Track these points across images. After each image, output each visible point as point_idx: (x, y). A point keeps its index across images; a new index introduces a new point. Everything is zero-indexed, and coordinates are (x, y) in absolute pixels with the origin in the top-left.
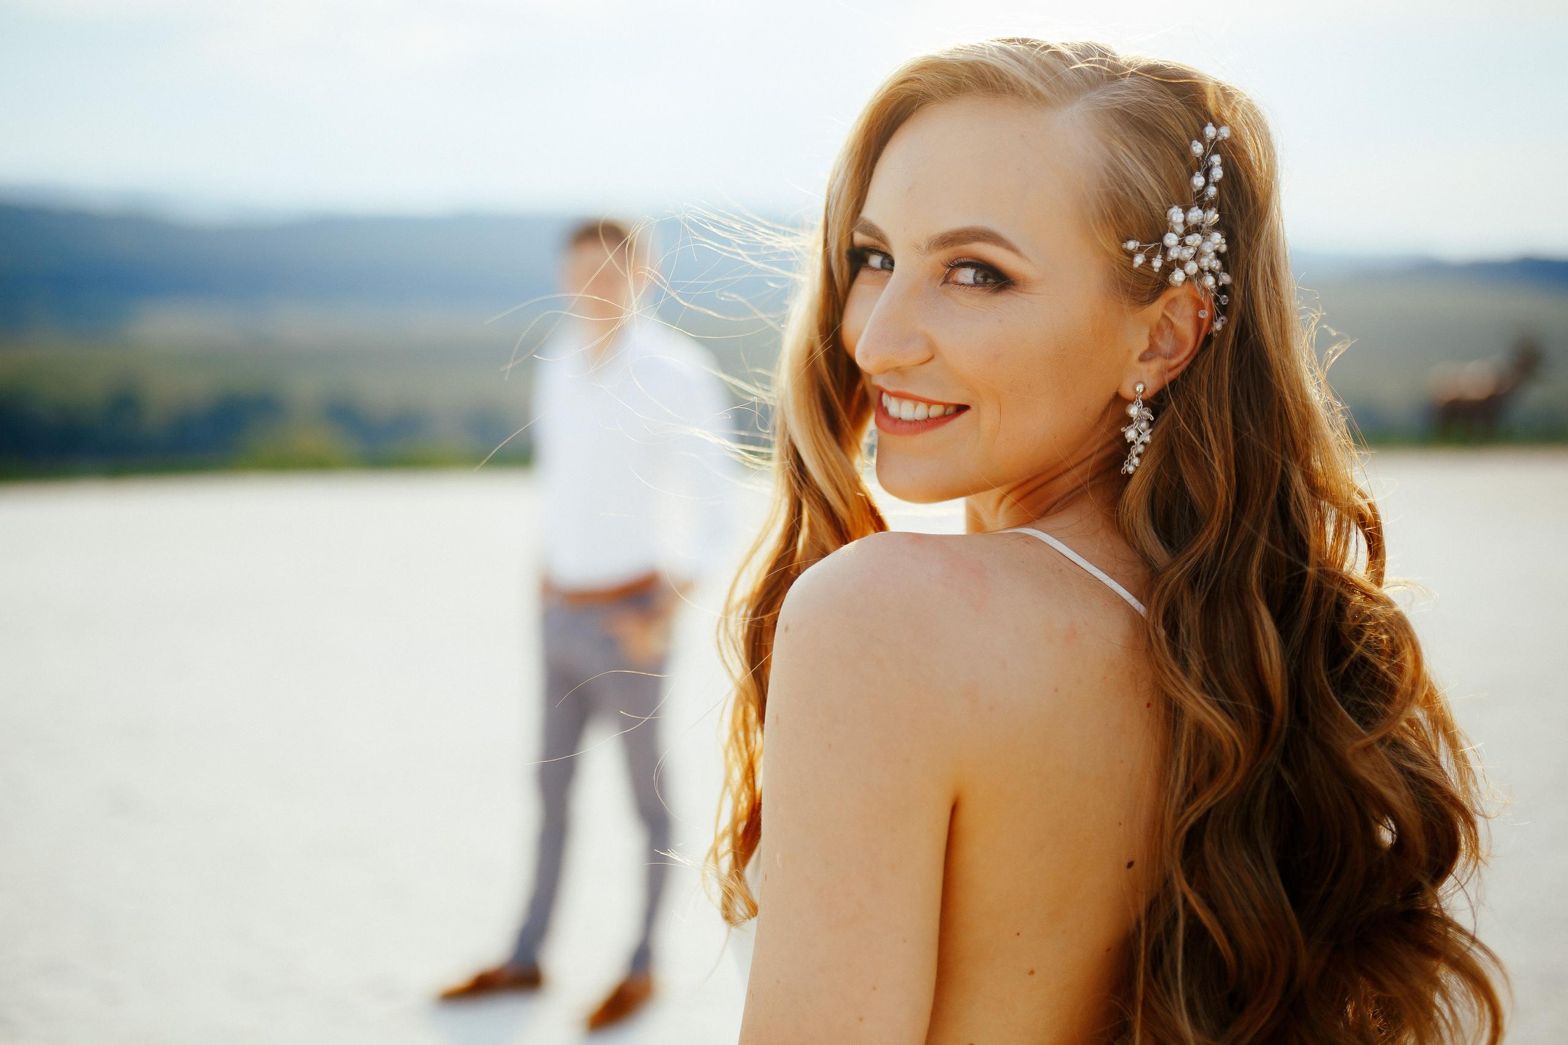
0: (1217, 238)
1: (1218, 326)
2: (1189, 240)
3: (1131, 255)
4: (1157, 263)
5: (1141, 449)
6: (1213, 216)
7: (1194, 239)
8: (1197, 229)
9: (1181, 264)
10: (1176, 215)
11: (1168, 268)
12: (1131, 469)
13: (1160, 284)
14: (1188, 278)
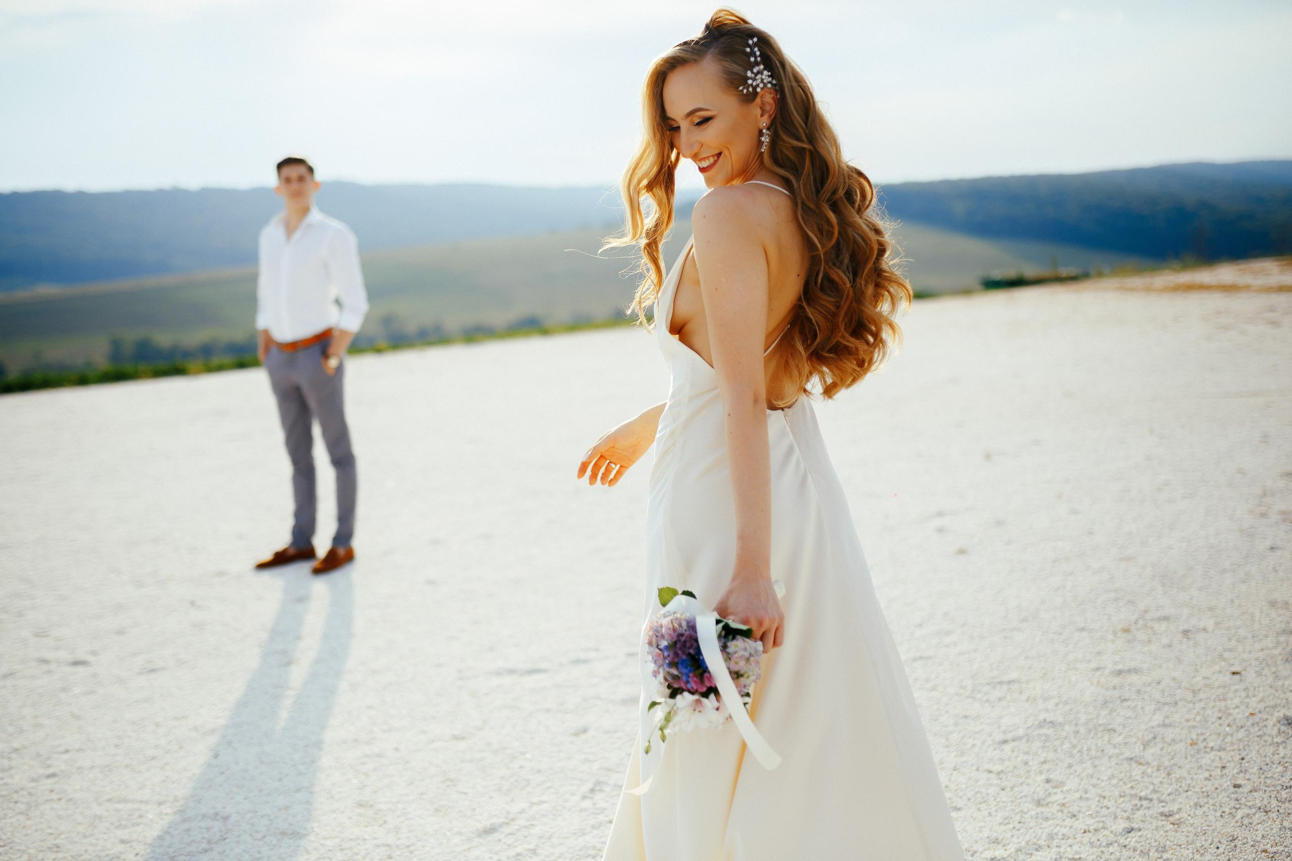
0: (765, 73)
1: (778, 96)
2: (757, 77)
3: (742, 91)
4: (751, 89)
5: (766, 144)
6: (762, 67)
7: (759, 76)
8: (759, 73)
9: (758, 85)
10: (749, 74)
11: (755, 88)
12: (763, 150)
13: (755, 94)
14: (762, 89)
